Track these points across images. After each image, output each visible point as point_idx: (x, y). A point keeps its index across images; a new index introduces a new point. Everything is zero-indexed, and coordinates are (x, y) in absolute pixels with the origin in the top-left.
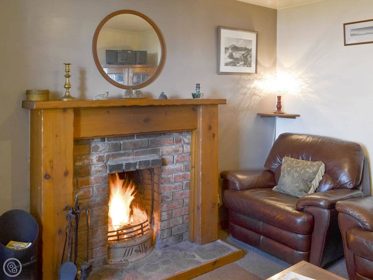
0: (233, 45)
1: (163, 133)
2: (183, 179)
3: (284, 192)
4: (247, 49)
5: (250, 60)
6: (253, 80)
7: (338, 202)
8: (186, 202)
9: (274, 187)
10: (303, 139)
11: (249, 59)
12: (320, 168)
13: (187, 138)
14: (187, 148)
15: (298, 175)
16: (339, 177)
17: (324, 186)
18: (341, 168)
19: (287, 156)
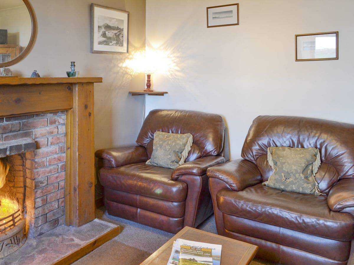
0: (106, 24)
1: (36, 114)
2: (58, 161)
3: (157, 164)
4: (119, 29)
5: (122, 40)
6: (125, 60)
7: (209, 168)
8: (62, 185)
9: (147, 161)
10: (172, 114)
11: (121, 38)
12: (189, 140)
13: (62, 118)
14: (62, 129)
15: (169, 148)
16: (205, 146)
17: (192, 156)
18: (206, 138)
19: (158, 131)
